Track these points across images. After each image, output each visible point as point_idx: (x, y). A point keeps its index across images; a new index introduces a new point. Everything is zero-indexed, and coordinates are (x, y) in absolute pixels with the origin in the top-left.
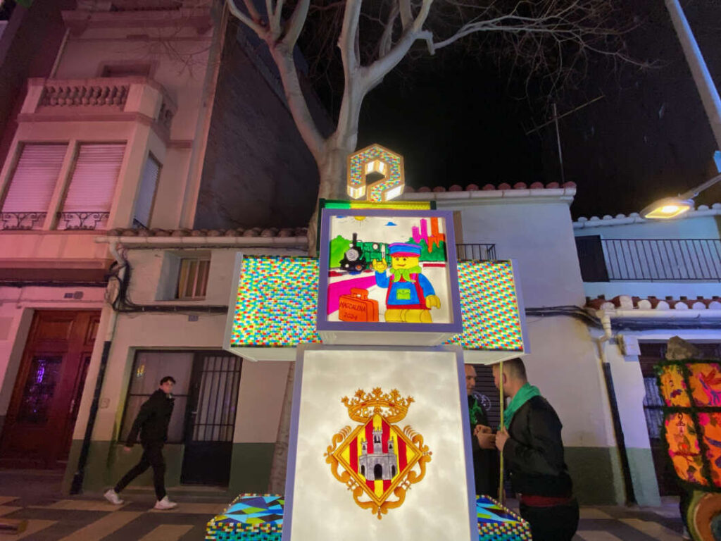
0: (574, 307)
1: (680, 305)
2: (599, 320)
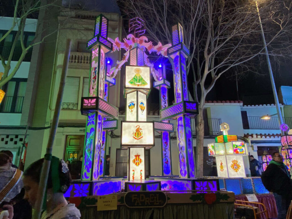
0: (241, 137)
1: (268, 137)
2: (248, 141)
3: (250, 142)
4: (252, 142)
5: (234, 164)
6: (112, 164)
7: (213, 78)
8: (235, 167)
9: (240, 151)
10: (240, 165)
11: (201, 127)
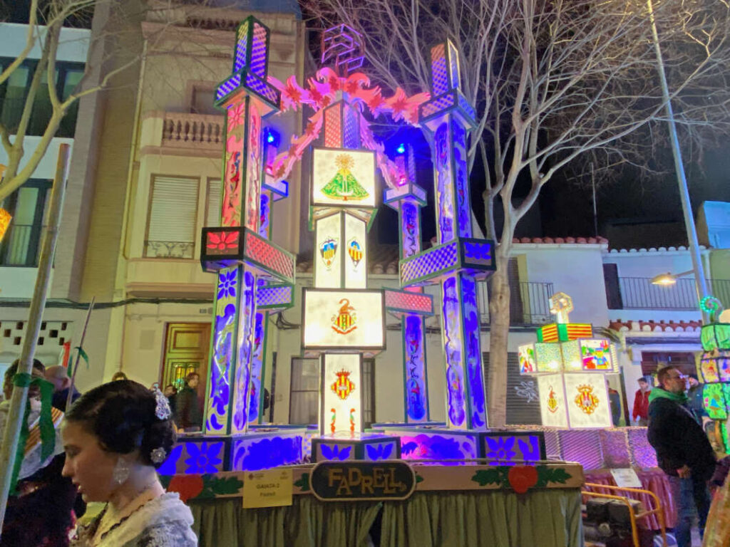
2: (618, 338)
3: (624, 342)
4: (630, 341)
5: (584, 394)
6: (281, 396)
7: (534, 182)
8: (587, 401)
9: (599, 364)
10: (599, 397)
11: (501, 302)
